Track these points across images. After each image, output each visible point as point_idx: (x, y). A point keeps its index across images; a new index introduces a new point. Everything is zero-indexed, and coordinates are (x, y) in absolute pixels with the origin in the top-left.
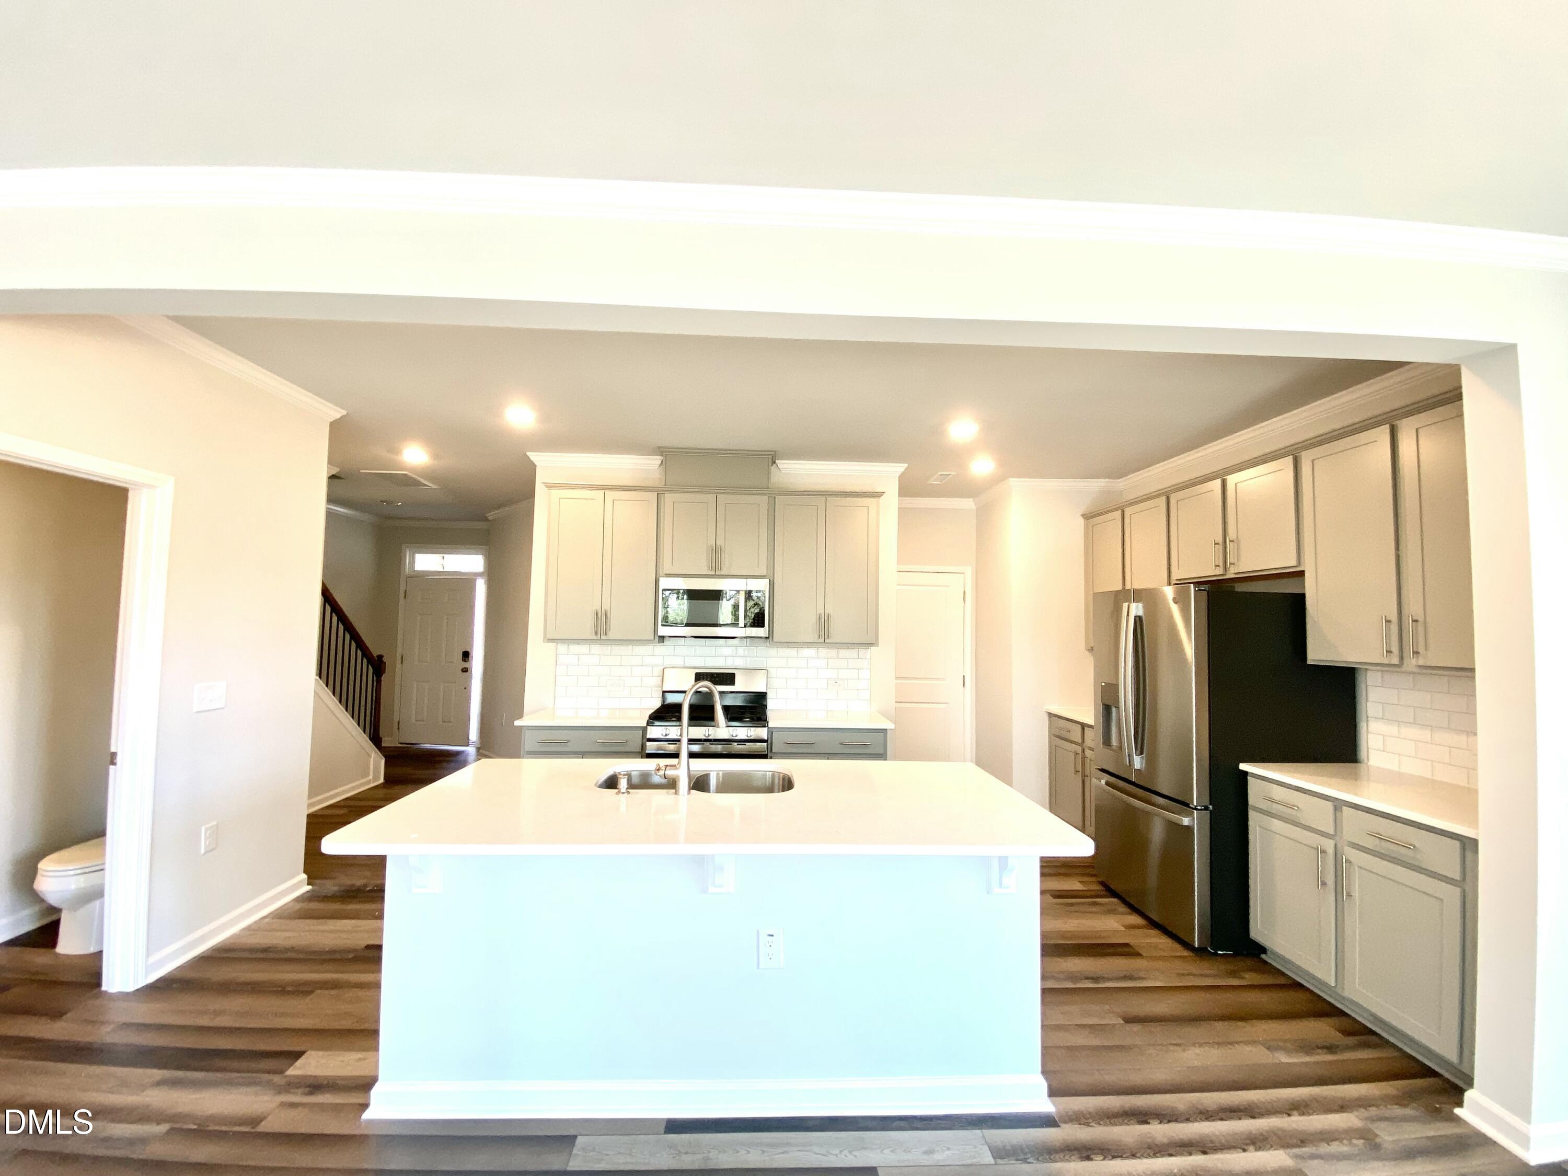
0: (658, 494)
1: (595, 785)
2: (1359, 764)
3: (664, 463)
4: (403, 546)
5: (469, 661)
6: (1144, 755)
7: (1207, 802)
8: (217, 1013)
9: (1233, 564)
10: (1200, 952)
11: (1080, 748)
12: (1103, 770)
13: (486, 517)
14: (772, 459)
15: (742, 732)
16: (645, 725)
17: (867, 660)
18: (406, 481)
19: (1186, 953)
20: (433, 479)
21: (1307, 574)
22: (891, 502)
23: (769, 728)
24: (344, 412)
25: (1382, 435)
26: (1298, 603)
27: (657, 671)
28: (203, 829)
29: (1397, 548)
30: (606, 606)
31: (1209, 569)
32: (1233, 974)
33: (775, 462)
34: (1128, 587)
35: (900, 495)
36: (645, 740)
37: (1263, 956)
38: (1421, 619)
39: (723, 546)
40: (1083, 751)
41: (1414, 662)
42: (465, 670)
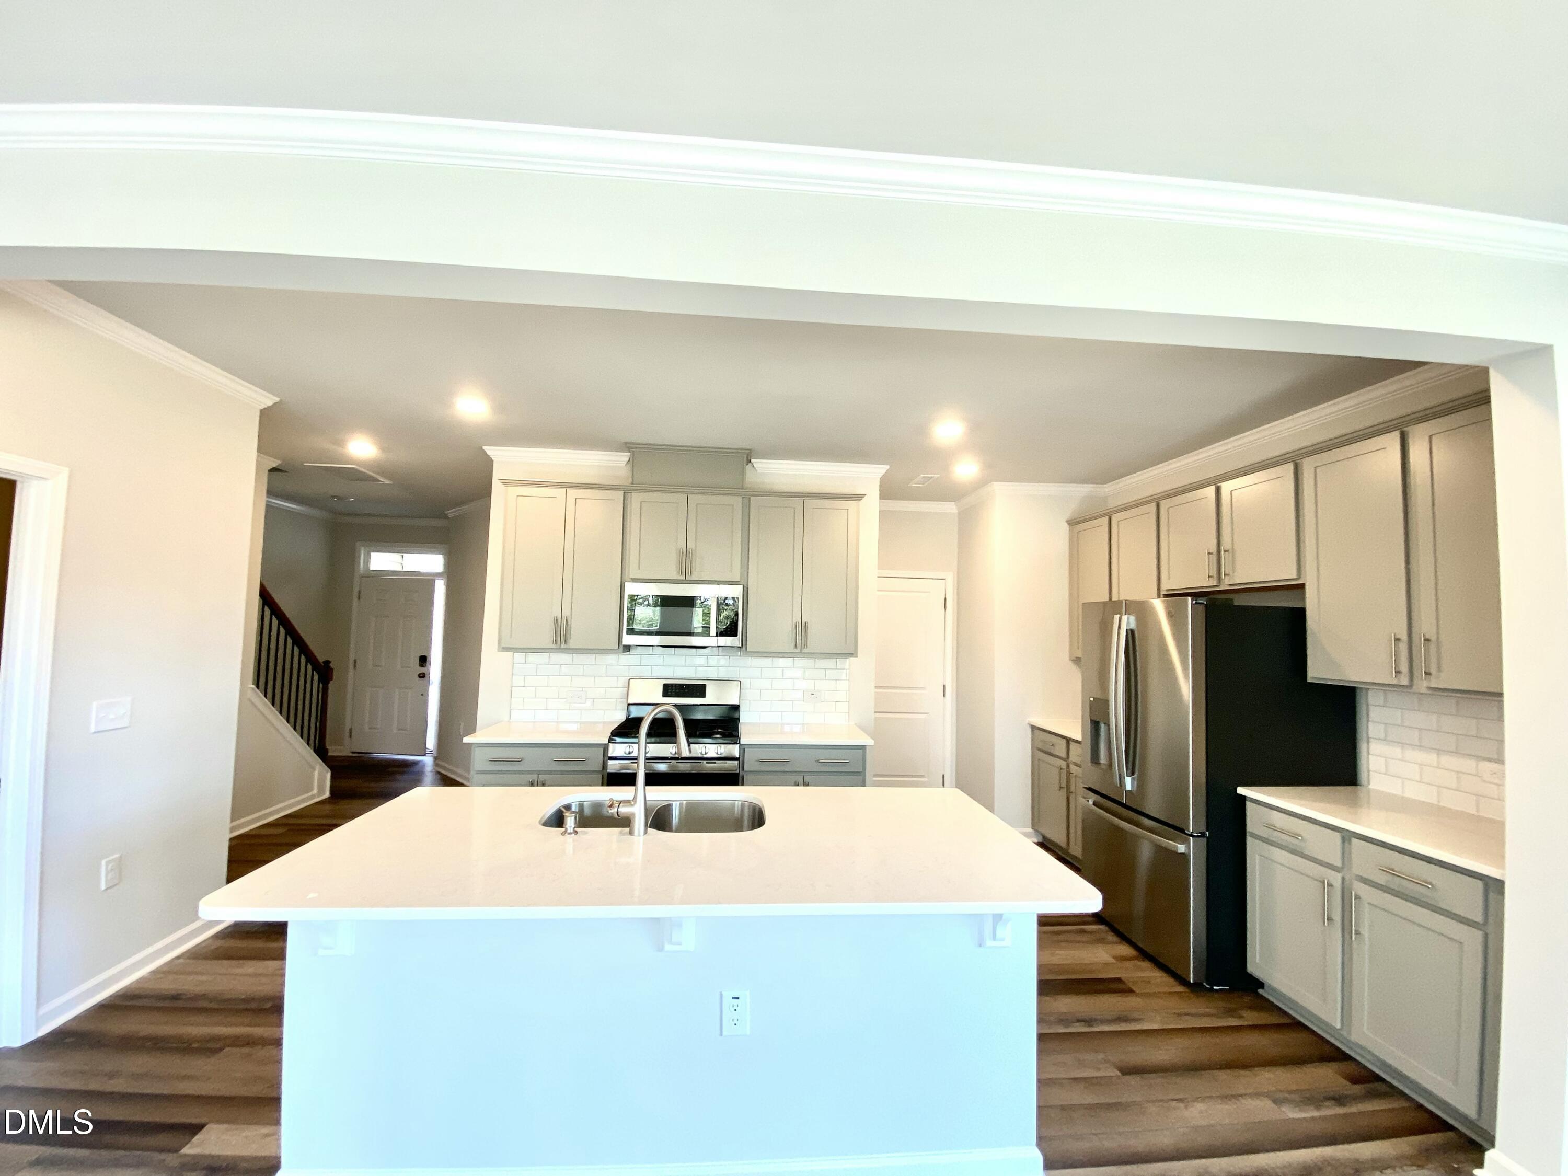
0: (624, 493)
1: (540, 822)
2: (1361, 787)
3: (631, 460)
4: (358, 544)
5: (426, 666)
6: (1135, 776)
7: (1203, 829)
8: (111, 1075)
9: (1228, 575)
10: (1196, 988)
11: (1065, 763)
12: (1090, 789)
13: (446, 515)
14: (747, 458)
15: (710, 749)
16: (607, 742)
17: (845, 670)
18: (354, 475)
19: (1181, 989)
20: (383, 474)
21: (1307, 587)
22: (872, 504)
23: (740, 745)
24: (277, 399)
25: (1392, 441)
26: (1298, 616)
27: (622, 681)
28: (104, 862)
29: (1408, 562)
30: (566, 613)
31: (1201, 580)
32: (1230, 1012)
33: (750, 461)
34: (1115, 598)
35: (880, 499)
36: (606, 758)
37: (1260, 991)
38: (1433, 638)
39: (694, 549)
40: (1068, 766)
41: (1425, 684)
42: (422, 676)
